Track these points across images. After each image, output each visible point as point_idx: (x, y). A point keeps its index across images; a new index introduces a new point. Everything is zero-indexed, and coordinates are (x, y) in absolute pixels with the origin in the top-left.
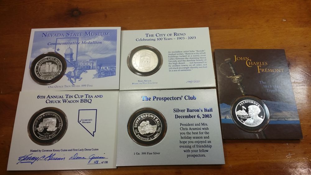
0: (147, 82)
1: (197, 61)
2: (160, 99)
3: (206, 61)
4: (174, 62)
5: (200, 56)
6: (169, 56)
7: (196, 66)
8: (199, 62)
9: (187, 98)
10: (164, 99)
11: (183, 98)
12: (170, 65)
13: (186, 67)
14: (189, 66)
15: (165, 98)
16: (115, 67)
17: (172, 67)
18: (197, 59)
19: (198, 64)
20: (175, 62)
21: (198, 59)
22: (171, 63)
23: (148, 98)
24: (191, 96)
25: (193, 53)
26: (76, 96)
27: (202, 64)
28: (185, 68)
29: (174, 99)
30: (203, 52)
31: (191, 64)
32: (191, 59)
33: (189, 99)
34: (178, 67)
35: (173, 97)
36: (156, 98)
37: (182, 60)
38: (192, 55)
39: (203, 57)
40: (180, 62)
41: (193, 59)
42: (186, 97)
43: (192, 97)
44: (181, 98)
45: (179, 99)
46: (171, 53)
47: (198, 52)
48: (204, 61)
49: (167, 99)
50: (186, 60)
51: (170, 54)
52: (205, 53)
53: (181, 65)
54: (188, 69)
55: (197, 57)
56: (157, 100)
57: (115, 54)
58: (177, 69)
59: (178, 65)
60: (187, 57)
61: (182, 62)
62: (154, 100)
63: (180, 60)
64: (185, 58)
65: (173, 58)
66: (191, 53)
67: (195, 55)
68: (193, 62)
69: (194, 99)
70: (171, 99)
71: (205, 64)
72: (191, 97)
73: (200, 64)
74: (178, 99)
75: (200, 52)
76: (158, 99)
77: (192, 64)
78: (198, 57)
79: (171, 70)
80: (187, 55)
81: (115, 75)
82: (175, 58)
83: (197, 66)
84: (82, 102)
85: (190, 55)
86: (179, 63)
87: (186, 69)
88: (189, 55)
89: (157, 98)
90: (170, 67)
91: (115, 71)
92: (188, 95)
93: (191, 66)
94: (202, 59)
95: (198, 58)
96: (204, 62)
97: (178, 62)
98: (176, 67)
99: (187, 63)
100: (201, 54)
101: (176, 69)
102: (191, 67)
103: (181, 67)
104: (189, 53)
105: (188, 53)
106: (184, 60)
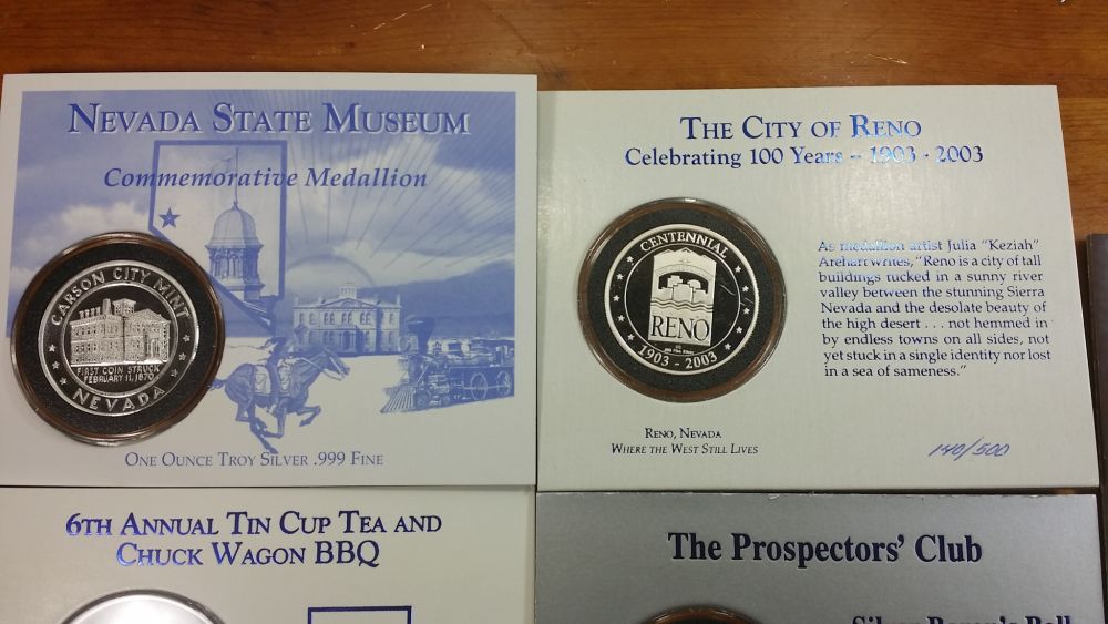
0: (698, 441)
1: (994, 316)
2: (776, 550)
3: (1041, 316)
4: (853, 317)
5: (1009, 281)
6: (826, 270)
7: (984, 346)
8: (1001, 316)
9: (930, 549)
10: (796, 549)
11: (908, 550)
12: (831, 332)
13: (930, 349)
14: (944, 348)
15: (801, 546)
16: (511, 345)
17: (841, 346)
18: (993, 301)
19: (998, 332)
20: (863, 317)
21: (1001, 303)
22: (834, 317)
23: (701, 543)
24: (955, 537)
25: (969, 255)
26: (292, 522)
27: (1023, 334)
28: (918, 357)
29: (853, 553)
30: (1028, 254)
31: (954, 332)
32: (953, 301)
33: (943, 559)
34: (880, 348)
35: (848, 544)
36: (752, 545)
37: (903, 301)
38: (965, 271)
39: (1030, 285)
40: (892, 317)
41: (967, 301)
42: (927, 542)
43: (960, 546)
44: (898, 550)
45: (883, 552)
46: (836, 255)
47: (996, 253)
48: (1032, 314)
49: (817, 551)
50: (928, 302)
51: (829, 256)
52: (1036, 261)
53: (894, 333)
54: (939, 365)
55: (988, 285)
56: (757, 557)
57: (508, 257)
58: (875, 365)
59: (877, 332)
60: (934, 285)
61: (903, 316)
62: (737, 557)
63: (891, 301)
64: (919, 286)
65: (847, 286)
66: (955, 255)
67: (979, 270)
68: (970, 316)
69: (970, 558)
70: (841, 553)
71: (1040, 333)
72: (951, 546)
73: (1011, 332)
74: (877, 558)
75: (1012, 254)
76: (763, 551)
77: (964, 333)
78: (995, 285)
79: (838, 365)
80: (933, 271)
81: (512, 394)
82: (858, 286)
83: (995, 348)
84: (325, 557)
85: (952, 271)
86: (888, 324)
87: (923, 364)
88: (943, 269)
89: (757, 545)
90: (828, 348)
91: (511, 370)
92: (937, 534)
93: (955, 348)
94: (1022, 300)
95: (999, 295)
96: (1033, 323)
97: (878, 318)
98: (867, 349)
99: (936, 325)
100: (1015, 269)
101: (865, 365)
102: (956, 351)
103: (897, 348)
104: (944, 254)
105: (936, 255)
106: (917, 301)
